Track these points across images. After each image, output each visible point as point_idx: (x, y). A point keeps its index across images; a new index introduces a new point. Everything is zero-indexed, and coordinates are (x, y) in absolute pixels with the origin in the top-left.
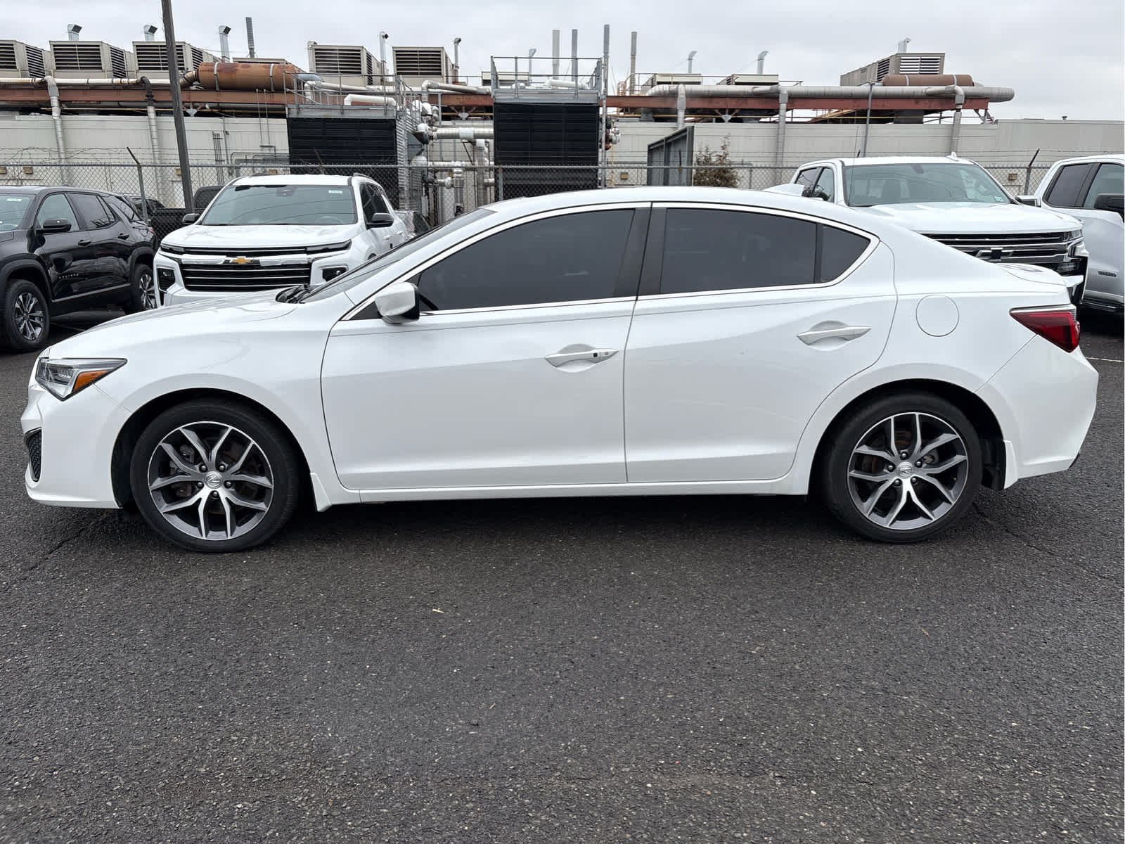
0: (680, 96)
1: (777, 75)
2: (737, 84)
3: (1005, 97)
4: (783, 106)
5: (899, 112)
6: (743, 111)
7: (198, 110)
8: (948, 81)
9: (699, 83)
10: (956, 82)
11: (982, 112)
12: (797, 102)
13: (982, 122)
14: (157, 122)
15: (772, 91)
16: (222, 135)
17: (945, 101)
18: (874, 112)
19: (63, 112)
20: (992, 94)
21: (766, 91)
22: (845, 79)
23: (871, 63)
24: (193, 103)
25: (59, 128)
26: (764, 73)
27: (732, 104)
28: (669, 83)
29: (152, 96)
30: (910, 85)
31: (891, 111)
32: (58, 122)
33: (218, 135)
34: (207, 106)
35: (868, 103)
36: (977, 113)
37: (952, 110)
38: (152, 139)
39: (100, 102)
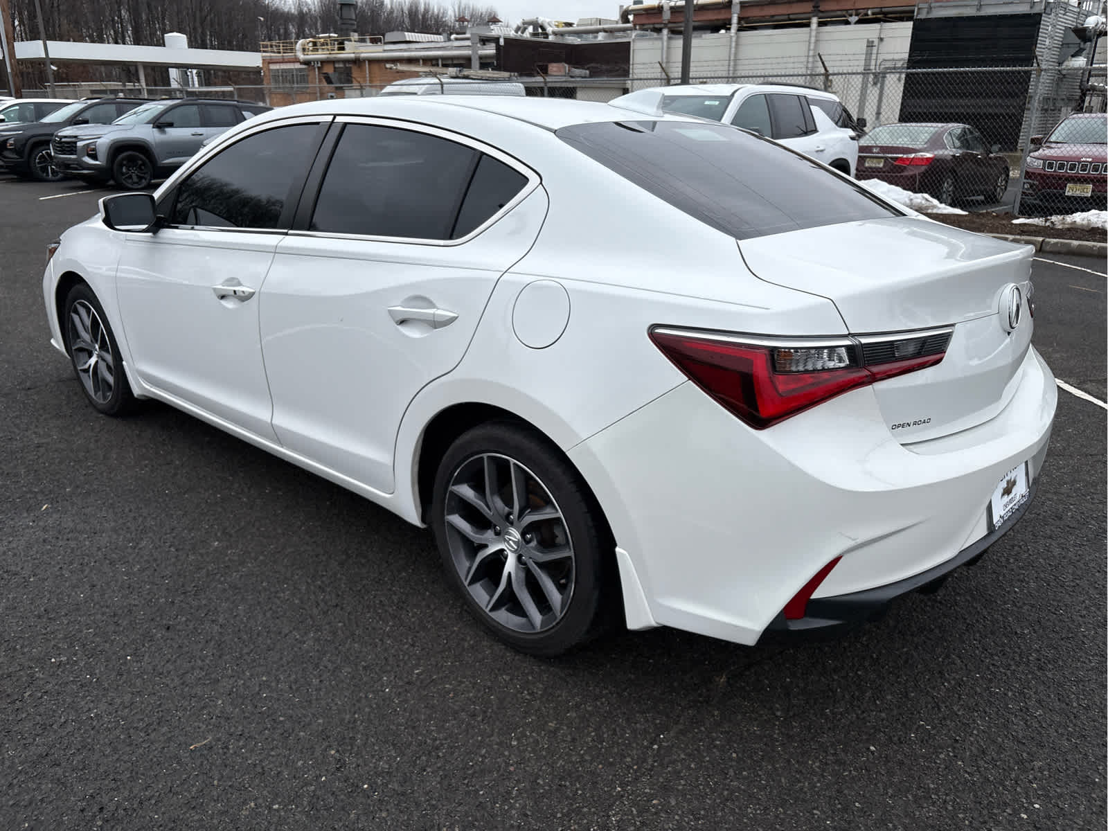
7: (860, 17)
14: (818, 33)
16: (876, 43)
19: (740, 29)
24: (857, 10)
25: (734, 44)
29: (818, 7)
32: (734, 39)
33: (873, 42)
34: (870, 12)
38: (809, 50)
39: (773, 16)
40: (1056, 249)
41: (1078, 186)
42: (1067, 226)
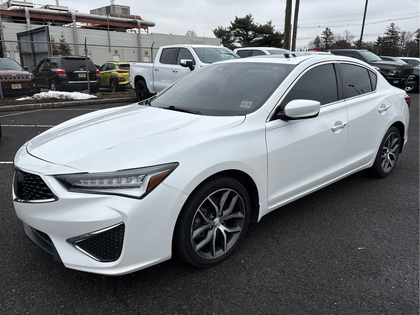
0: (26, 12)
1: (67, 7)
2: (50, 9)
3: (153, 25)
4: (74, 20)
5: (118, 27)
6: (56, 21)
8: (133, 17)
9: (33, 7)
10: (136, 18)
11: (146, 30)
12: (79, 19)
13: (147, 33)
15: (68, 14)
17: (133, 24)
18: (110, 27)
20: (148, 24)
21: (65, 13)
22: (92, 12)
23: (103, 7)
26: (59, 6)
27: (51, 18)
28: (18, 5)
30: (120, 17)
31: (115, 26)
35: (107, 23)
36: (145, 30)
37: (137, 28)
40: (57, 106)
41: (16, 85)
42: (41, 99)
